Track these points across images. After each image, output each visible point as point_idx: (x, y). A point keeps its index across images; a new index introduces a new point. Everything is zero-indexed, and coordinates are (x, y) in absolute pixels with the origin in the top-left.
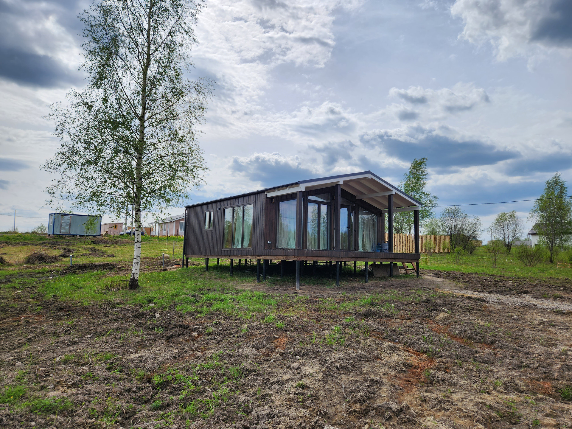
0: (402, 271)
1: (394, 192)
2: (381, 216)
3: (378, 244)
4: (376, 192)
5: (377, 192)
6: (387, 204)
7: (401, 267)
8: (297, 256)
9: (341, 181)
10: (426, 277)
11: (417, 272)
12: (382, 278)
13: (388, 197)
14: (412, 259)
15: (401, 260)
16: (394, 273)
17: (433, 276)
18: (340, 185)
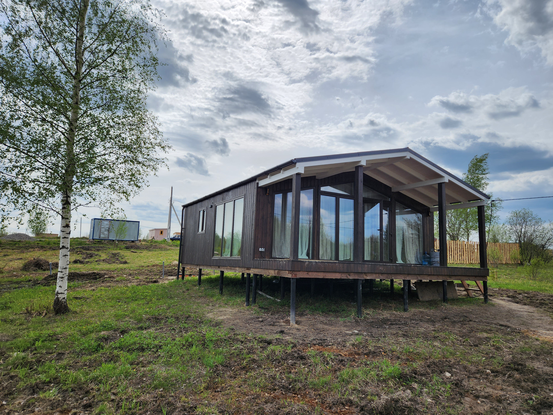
0: (461, 292)
1: (447, 179)
2: (429, 215)
3: (424, 253)
4: (420, 180)
5: (422, 181)
6: (436, 198)
7: (459, 285)
8: (292, 271)
9: (363, 161)
10: (497, 301)
11: (485, 294)
12: (432, 303)
13: (437, 187)
14: (476, 276)
15: (459, 277)
16: (449, 295)
17: (509, 301)
18: (361, 166)
